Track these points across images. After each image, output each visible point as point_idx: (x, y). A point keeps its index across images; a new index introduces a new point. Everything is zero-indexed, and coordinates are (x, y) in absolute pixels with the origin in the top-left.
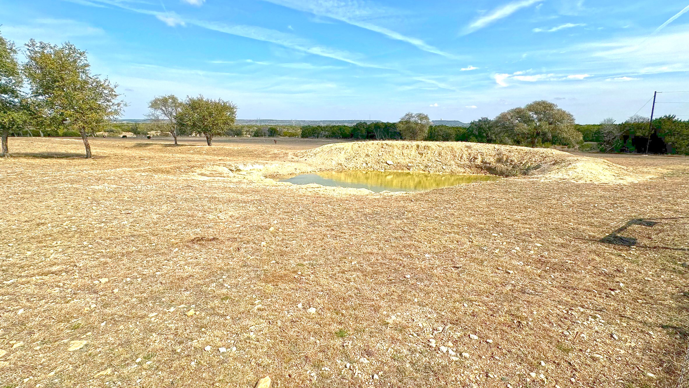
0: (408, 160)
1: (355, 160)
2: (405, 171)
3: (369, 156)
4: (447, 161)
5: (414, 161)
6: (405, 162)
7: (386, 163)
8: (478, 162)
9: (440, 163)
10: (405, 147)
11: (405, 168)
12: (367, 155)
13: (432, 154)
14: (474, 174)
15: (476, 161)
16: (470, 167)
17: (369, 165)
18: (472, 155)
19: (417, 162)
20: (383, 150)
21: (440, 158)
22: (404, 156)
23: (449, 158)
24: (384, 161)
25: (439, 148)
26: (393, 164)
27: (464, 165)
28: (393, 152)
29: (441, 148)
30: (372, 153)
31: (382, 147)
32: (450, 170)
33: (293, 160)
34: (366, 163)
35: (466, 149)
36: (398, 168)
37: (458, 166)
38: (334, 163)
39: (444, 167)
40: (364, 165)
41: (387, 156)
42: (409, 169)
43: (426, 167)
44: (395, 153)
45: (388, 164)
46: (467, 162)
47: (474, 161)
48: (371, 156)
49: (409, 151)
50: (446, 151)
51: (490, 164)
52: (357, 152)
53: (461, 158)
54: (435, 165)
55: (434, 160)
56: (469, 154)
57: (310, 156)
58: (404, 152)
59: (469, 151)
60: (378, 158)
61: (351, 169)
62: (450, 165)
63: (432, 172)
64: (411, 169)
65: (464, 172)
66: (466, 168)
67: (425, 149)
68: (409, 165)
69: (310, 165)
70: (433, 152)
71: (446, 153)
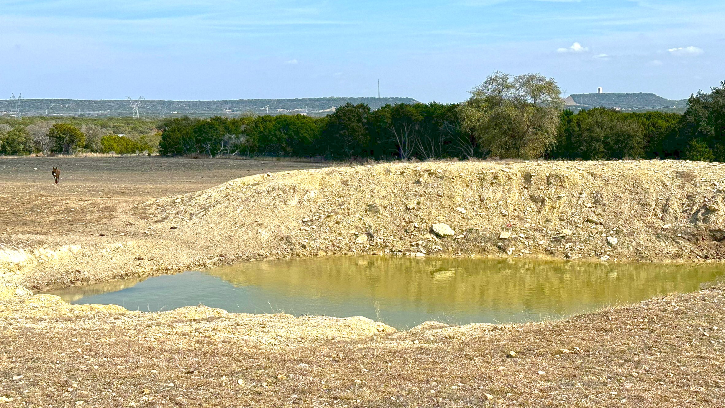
0: (498, 221)
1: (332, 224)
2: (490, 256)
3: (377, 211)
4: (621, 222)
5: (517, 222)
6: (489, 227)
7: (432, 231)
9: (600, 228)
10: (489, 179)
11: (489, 246)
12: (371, 209)
13: (574, 200)
14: (709, 261)
15: (713, 217)
16: (693, 238)
17: (378, 239)
18: (699, 200)
19: (527, 225)
20: (419, 190)
21: (599, 211)
22: (487, 209)
23: (626, 212)
24: (423, 226)
25: (592, 180)
26: (453, 233)
27: (674, 231)
28: (451, 197)
29: (600, 183)
30: (385, 202)
31: (418, 182)
32: (632, 249)
33: (132, 230)
34: (369, 234)
35: (678, 182)
36: (470, 245)
37: (657, 235)
38: (265, 235)
39: (614, 241)
40: (363, 239)
41: (434, 211)
42: (503, 249)
43: (557, 240)
44: (459, 199)
45: (438, 235)
46: (684, 223)
47: (705, 220)
48: (381, 209)
49: (500, 194)
50: (615, 188)
52: (340, 200)
53: (664, 210)
54: (584, 235)
55: (578, 218)
56: (688, 197)
57: (188, 215)
58: (484, 196)
59: (689, 188)
60: (407, 217)
61: (322, 254)
62: (631, 234)
63: (575, 257)
64: (511, 250)
65: (678, 256)
66: (683, 243)
67: (549, 184)
68: (505, 235)
69: (187, 245)
70: (576, 194)
71: (616, 196)
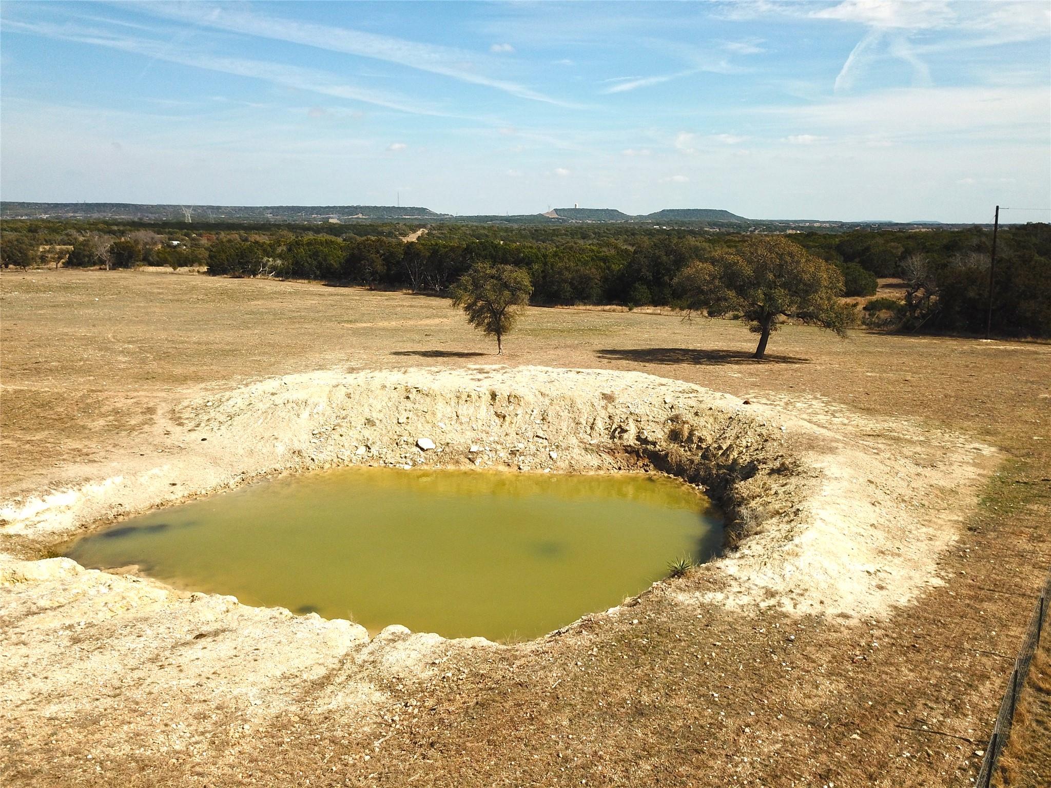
0: (470, 435)
1: (337, 436)
2: (462, 468)
3: (373, 424)
4: (561, 438)
5: (484, 436)
6: (462, 441)
7: (417, 445)
8: (630, 438)
9: (545, 443)
10: (464, 397)
11: (462, 459)
12: (369, 422)
13: (527, 416)
14: (621, 472)
15: (625, 436)
16: (611, 452)
17: (374, 450)
18: (617, 420)
19: (492, 439)
20: (409, 405)
21: (545, 427)
22: (461, 423)
23: (565, 429)
24: (410, 440)
25: (542, 399)
26: (433, 446)
27: (598, 446)
28: (434, 414)
29: (547, 402)
30: (381, 416)
31: (408, 398)
32: (567, 462)
33: (168, 442)
34: (367, 446)
35: (603, 403)
36: (447, 458)
37: (586, 449)
38: (281, 449)
39: (554, 455)
40: (362, 450)
41: (420, 426)
42: (472, 461)
43: (513, 453)
44: (439, 415)
45: (422, 449)
46: (606, 439)
47: (620, 438)
48: (377, 422)
49: (472, 410)
50: (558, 408)
51: (654, 444)
52: (344, 413)
53: (592, 428)
54: (533, 448)
55: (530, 434)
56: (610, 417)
57: (217, 424)
58: (459, 413)
59: (611, 410)
60: (397, 429)
61: (327, 466)
62: (567, 448)
63: (525, 469)
64: (478, 461)
65: (599, 468)
66: (604, 456)
67: (510, 402)
68: (474, 448)
69: (215, 461)
70: (530, 412)
71: (558, 416)
